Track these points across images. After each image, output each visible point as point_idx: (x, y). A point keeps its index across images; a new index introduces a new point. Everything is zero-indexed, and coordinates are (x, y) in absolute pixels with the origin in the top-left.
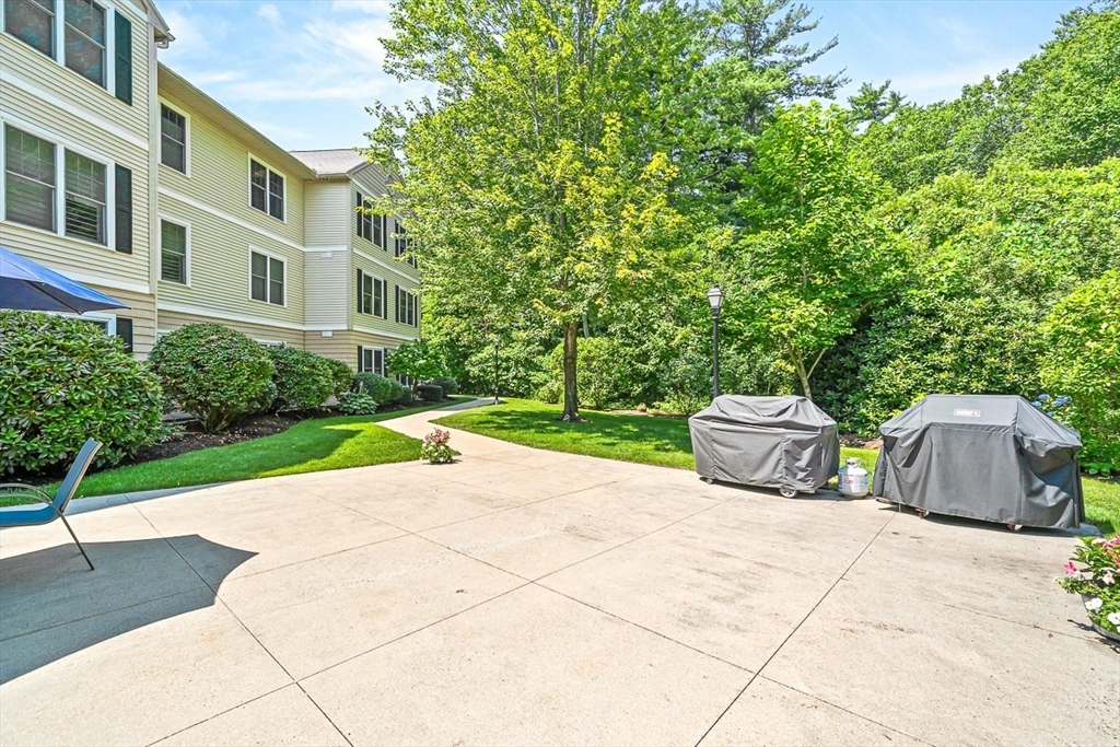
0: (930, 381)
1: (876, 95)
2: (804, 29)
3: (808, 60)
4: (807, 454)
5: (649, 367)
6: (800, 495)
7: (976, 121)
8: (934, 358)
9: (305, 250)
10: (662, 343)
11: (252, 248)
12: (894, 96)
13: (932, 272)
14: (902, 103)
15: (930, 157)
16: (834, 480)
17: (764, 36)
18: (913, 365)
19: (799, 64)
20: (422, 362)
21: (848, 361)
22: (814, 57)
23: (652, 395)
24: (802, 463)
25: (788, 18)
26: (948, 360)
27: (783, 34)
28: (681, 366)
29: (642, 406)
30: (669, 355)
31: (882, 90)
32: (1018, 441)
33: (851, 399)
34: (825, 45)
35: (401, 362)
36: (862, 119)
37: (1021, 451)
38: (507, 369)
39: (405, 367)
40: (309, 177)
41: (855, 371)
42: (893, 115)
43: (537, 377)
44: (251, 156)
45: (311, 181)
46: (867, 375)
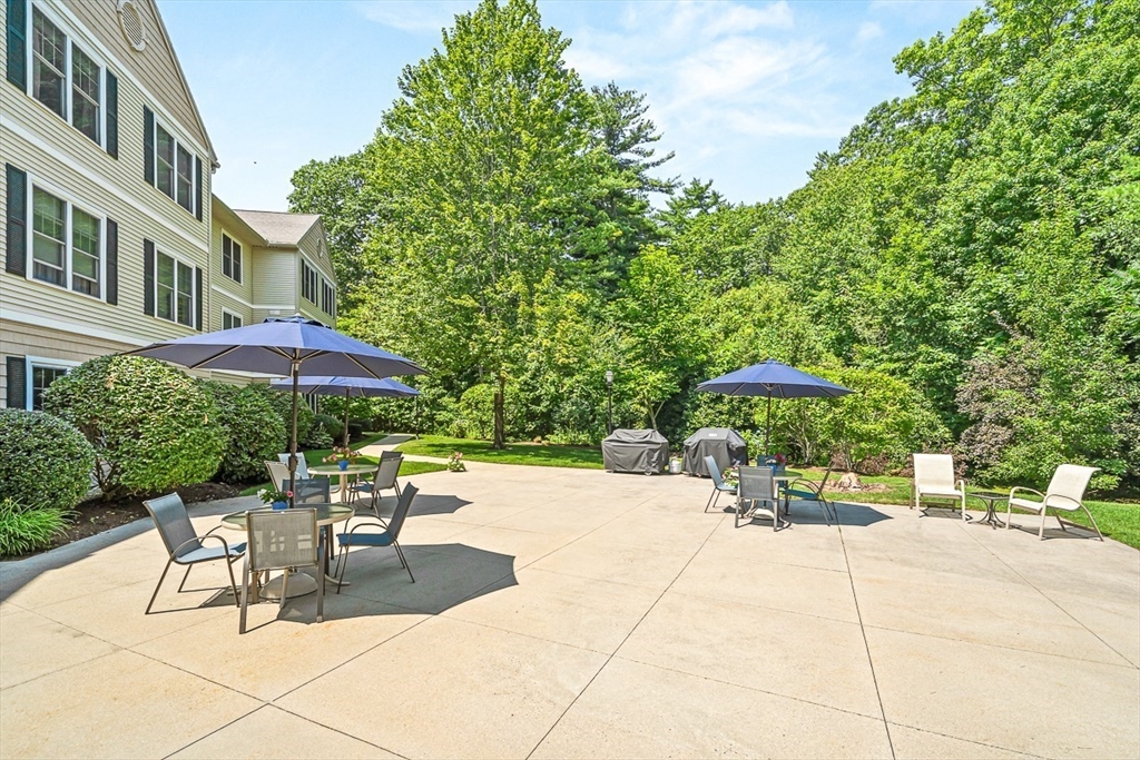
0: (717, 420)
1: (702, 190)
2: (651, 140)
3: (653, 165)
4: (656, 454)
5: (542, 408)
6: (654, 474)
7: (763, 228)
8: (720, 407)
9: (253, 307)
10: (553, 389)
11: (224, 309)
12: (714, 194)
13: (720, 357)
14: (720, 200)
15: (738, 248)
16: (667, 468)
17: (622, 140)
18: (709, 411)
19: (647, 166)
20: (355, 404)
21: (677, 408)
22: (658, 164)
23: (545, 430)
24: (654, 460)
25: (639, 128)
26: (726, 408)
27: (636, 139)
28: (567, 407)
29: (539, 438)
30: (557, 399)
31: (707, 187)
32: (728, 445)
33: (679, 430)
34: (665, 156)
35: (337, 405)
36: (693, 207)
37: (729, 449)
38: (410, 409)
39: (340, 409)
40: (259, 244)
41: (681, 414)
42: (714, 207)
43: (442, 416)
44: (223, 231)
45: (261, 247)
46: (687, 416)
